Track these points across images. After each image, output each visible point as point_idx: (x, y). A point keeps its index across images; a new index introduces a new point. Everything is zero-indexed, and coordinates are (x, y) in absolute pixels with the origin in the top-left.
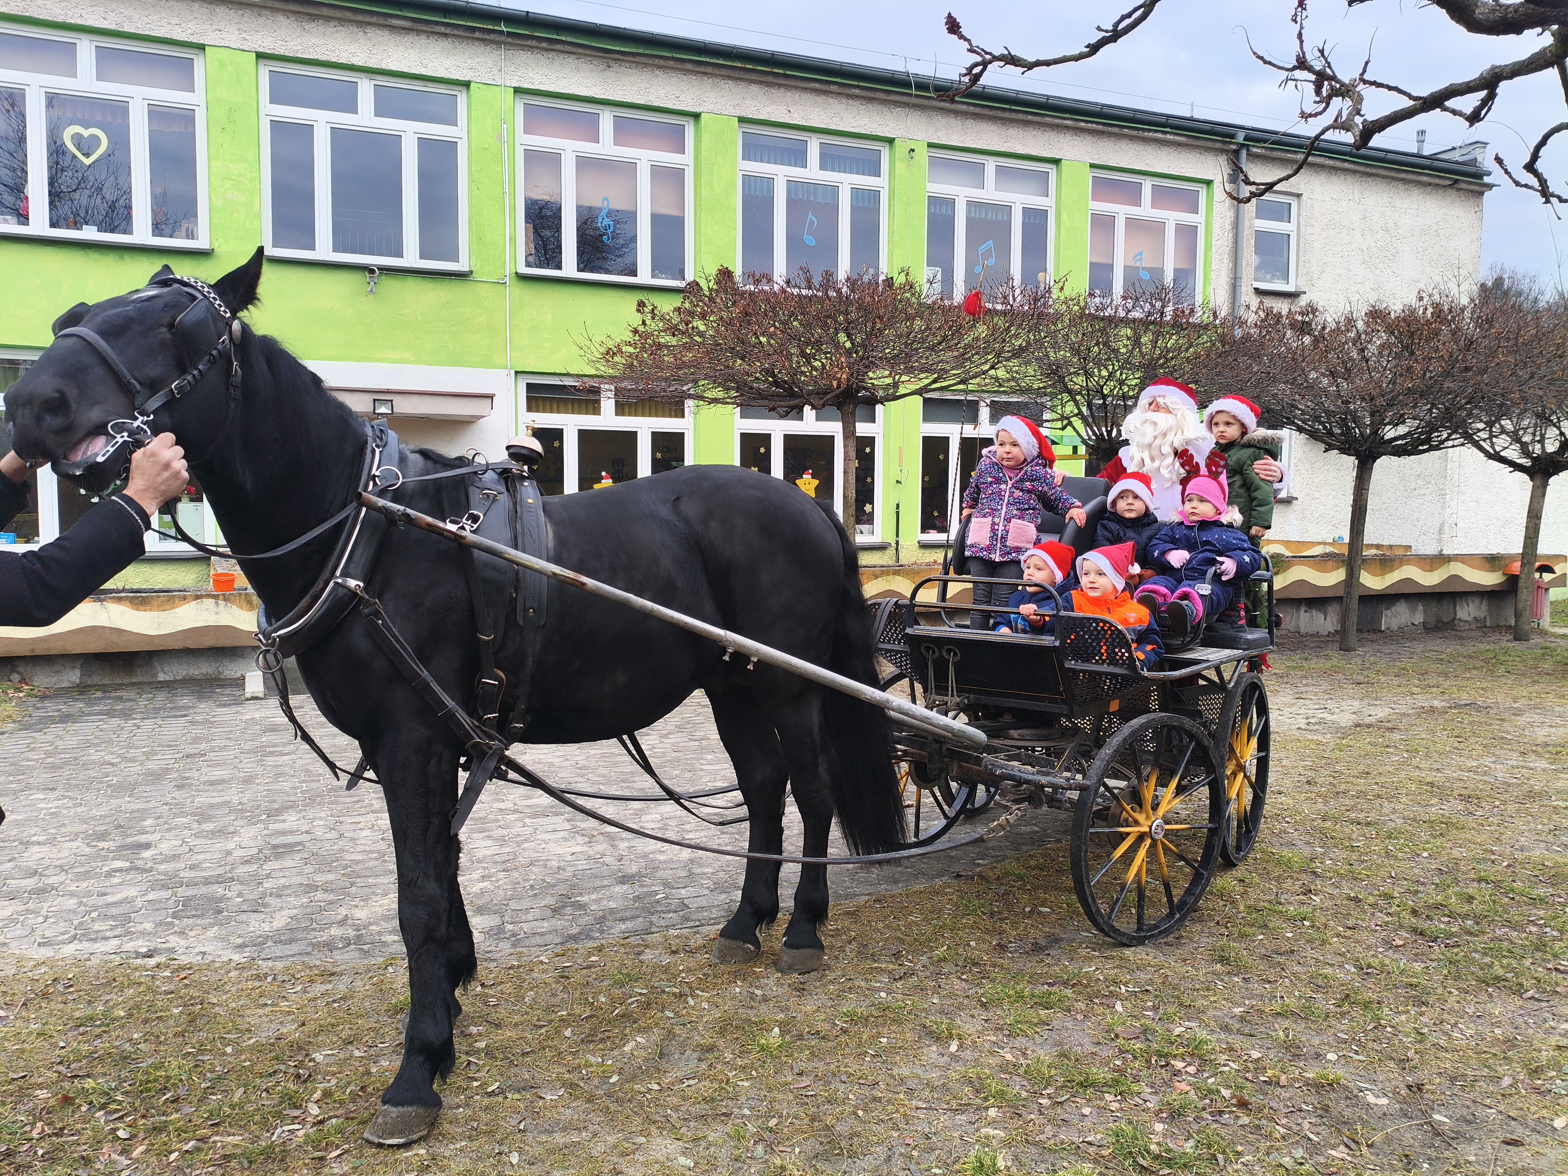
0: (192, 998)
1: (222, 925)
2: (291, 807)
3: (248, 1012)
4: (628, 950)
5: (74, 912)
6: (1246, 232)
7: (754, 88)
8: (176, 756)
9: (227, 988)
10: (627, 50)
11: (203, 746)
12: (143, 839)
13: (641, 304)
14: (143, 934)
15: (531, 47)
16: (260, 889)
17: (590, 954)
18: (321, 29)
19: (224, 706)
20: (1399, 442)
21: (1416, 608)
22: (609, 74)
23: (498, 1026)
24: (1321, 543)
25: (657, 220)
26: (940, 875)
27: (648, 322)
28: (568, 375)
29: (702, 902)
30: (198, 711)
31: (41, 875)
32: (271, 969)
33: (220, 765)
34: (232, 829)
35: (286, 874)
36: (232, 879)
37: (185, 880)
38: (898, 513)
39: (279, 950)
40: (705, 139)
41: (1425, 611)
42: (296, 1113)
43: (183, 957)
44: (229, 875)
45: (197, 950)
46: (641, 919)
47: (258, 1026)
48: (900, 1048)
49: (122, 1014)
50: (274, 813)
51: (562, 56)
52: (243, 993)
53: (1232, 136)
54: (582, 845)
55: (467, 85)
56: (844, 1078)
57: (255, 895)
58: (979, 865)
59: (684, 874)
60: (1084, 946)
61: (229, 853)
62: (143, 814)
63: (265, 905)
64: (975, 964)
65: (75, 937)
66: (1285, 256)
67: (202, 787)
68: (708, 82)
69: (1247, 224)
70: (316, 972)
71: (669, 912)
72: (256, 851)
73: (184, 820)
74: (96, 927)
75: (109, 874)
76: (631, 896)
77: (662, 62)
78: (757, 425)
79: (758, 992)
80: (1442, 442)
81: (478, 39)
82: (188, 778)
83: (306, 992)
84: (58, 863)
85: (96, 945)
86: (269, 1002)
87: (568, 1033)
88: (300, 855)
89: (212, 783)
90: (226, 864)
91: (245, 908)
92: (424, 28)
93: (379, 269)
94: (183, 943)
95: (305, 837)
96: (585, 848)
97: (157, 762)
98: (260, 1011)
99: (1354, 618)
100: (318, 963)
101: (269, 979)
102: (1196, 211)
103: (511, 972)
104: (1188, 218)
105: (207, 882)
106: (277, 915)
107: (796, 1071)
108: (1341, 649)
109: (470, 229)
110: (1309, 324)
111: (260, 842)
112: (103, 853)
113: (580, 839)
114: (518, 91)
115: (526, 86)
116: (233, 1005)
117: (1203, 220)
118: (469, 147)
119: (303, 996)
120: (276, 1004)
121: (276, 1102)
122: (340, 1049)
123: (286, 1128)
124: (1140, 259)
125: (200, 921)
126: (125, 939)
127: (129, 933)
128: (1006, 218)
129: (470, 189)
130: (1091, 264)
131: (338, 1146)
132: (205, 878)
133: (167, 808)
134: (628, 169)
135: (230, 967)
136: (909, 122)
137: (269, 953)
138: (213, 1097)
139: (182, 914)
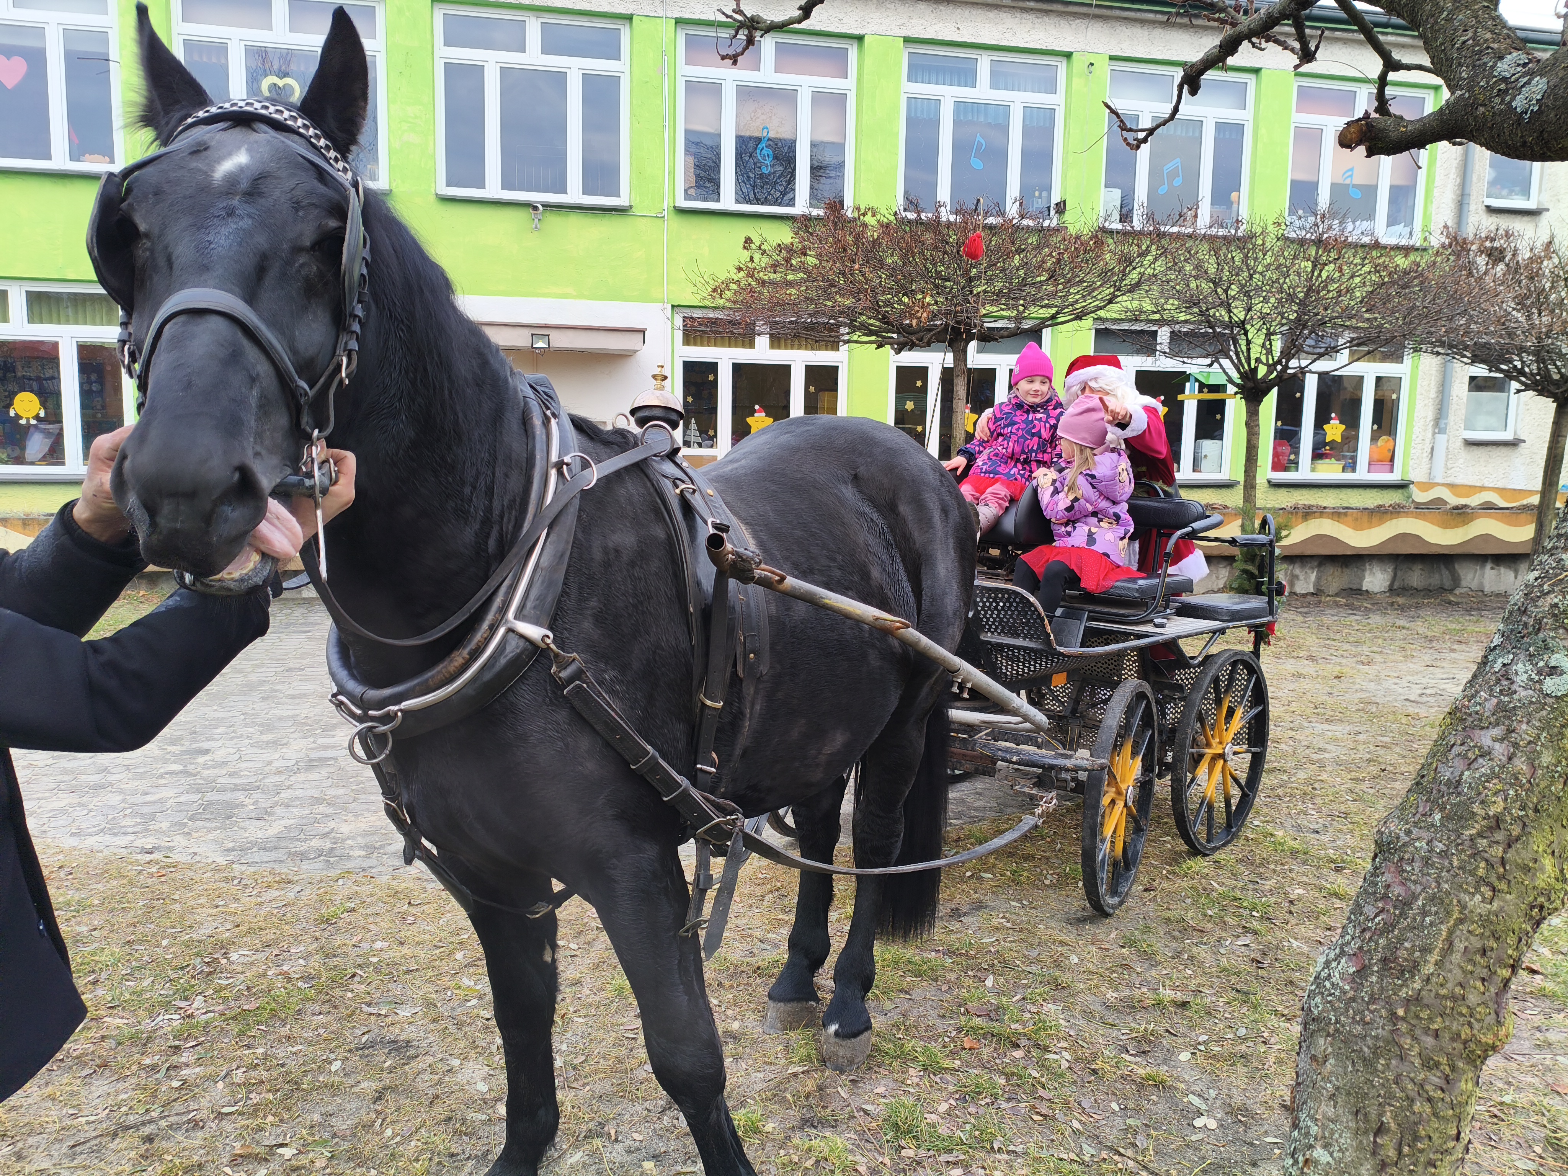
0: (161, 893)
1: (225, 829)
3: (199, 911)
5: (113, 807)
7: (922, 6)
8: (278, 670)
9: (195, 886)
11: (305, 662)
12: (205, 745)
13: (748, 241)
14: (157, 832)
16: (276, 799)
23: (402, 944)
25: (816, 147)
27: (757, 257)
31: (109, 772)
32: (242, 873)
33: (309, 680)
34: (285, 741)
35: (305, 786)
36: (258, 788)
37: (219, 786)
39: (259, 856)
40: (868, 62)
42: (183, 1004)
43: (176, 856)
44: (257, 784)
45: (191, 851)
47: (201, 924)
49: (96, 902)
52: (205, 893)
55: (629, 18)
57: (268, 804)
60: (1001, 916)
61: (270, 763)
62: (219, 722)
63: (270, 814)
65: (102, 831)
70: (277, 879)
72: (294, 762)
73: (250, 730)
74: (124, 823)
75: (161, 776)
82: (276, 691)
84: (126, 763)
85: (115, 839)
86: (222, 903)
89: (293, 697)
90: (261, 774)
91: (253, 815)
93: (543, 206)
94: (184, 843)
98: (211, 911)
100: (284, 870)
101: (236, 882)
105: (236, 788)
106: (274, 825)
109: (632, 163)
110: (1501, 250)
111: (302, 755)
112: (168, 756)
114: (679, 22)
115: (687, 16)
116: (189, 904)
118: (631, 81)
119: (254, 900)
120: (226, 905)
121: (171, 992)
122: (257, 951)
123: (167, 1017)
124: (1351, 176)
125: (208, 824)
126: (140, 835)
127: (147, 830)
128: (1197, 134)
129: (631, 123)
130: (1292, 181)
131: (196, 1038)
132: (236, 785)
133: (243, 717)
134: (789, 97)
135: (209, 868)
136: (1089, 34)
137: (249, 858)
138: (127, 983)
139: (199, 816)
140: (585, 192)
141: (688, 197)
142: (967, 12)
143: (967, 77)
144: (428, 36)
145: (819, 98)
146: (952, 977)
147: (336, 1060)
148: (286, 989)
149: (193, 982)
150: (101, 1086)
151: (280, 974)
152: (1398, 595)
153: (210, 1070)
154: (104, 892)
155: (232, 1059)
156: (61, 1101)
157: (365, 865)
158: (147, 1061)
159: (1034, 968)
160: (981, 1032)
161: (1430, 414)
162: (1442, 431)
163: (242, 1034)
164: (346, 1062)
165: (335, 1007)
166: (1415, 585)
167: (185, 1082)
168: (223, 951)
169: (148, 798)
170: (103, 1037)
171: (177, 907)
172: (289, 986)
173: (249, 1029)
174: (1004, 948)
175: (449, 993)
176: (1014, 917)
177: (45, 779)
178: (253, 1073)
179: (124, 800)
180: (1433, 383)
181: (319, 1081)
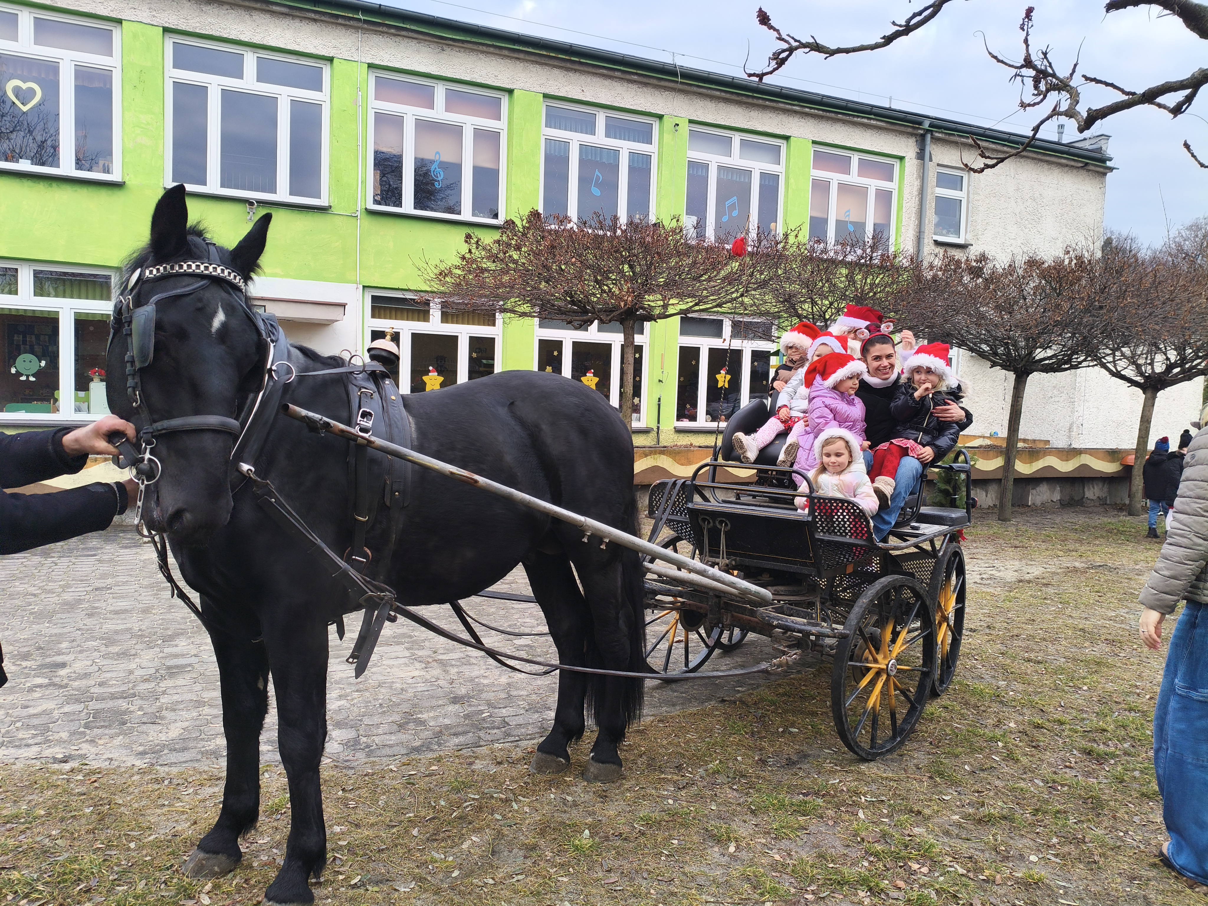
0: (101, 799)
1: (126, 734)
2: (182, 634)
3: (149, 811)
4: (462, 761)
6: (929, 197)
7: (556, 71)
8: (87, 589)
9: (131, 790)
10: (458, 38)
11: (109, 581)
12: (59, 659)
13: (468, 237)
14: (60, 742)
15: (383, 32)
16: (158, 704)
17: (431, 764)
18: (216, 11)
19: (126, 547)
20: (1047, 362)
21: (1055, 489)
22: (444, 56)
23: (357, 826)
24: (980, 437)
25: (478, 171)
26: (709, 699)
27: (473, 251)
28: (409, 290)
29: (520, 720)
30: (105, 551)
32: (168, 774)
33: (123, 597)
34: (133, 652)
35: (179, 691)
36: (134, 695)
37: (95, 695)
38: (659, 405)
39: (174, 757)
40: (517, 109)
41: (1061, 491)
43: (93, 763)
44: (132, 691)
45: (105, 757)
46: (471, 734)
47: (157, 824)
48: (689, 849)
49: (42, 812)
50: (168, 639)
51: (406, 40)
52: (144, 795)
53: (920, 123)
54: (420, 670)
55: (331, 60)
56: (645, 875)
57: (153, 709)
58: (739, 691)
59: (503, 696)
60: (828, 761)
61: (131, 672)
62: (59, 638)
63: (162, 718)
64: (743, 776)
66: (958, 216)
67: (108, 615)
68: (520, 65)
69: (929, 191)
70: (205, 777)
71: (493, 728)
72: (153, 671)
73: (94, 643)
74: (20, 736)
75: (31, 690)
76: (462, 714)
77: (485, 48)
78: (552, 334)
79: (569, 798)
80: (1080, 363)
81: (341, 24)
82: (97, 608)
83: (196, 794)
85: (21, 751)
86: (166, 803)
87: (415, 832)
88: (190, 675)
89: (117, 613)
90: (129, 682)
91: (145, 720)
92: (298, 14)
93: (257, 202)
94: (93, 750)
95: (194, 660)
96: (423, 673)
97: (72, 594)
98: (159, 811)
99: (1009, 495)
100: (206, 768)
101: (166, 782)
102: (891, 180)
103: (367, 778)
104: (885, 185)
105: (113, 697)
106: (172, 726)
107: (605, 868)
108: (999, 519)
109: (330, 173)
110: (981, 269)
111: (157, 663)
112: (26, 671)
113: (418, 665)
114: (371, 66)
115: (377, 62)
116: (136, 805)
117: (896, 187)
118: (331, 109)
124: (849, 216)
125: (107, 731)
126: (44, 746)
128: (748, 180)
129: (331, 142)
132: (111, 694)
133: (80, 633)
134: (457, 131)
135: (133, 772)
136: (675, 102)
137: (165, 759)
139: (94, 725)
140: (292, 193)
141: (376, 202)
142: (589, 79)
143: (589, 127)
144: (159, 58)
145: (479, 134)
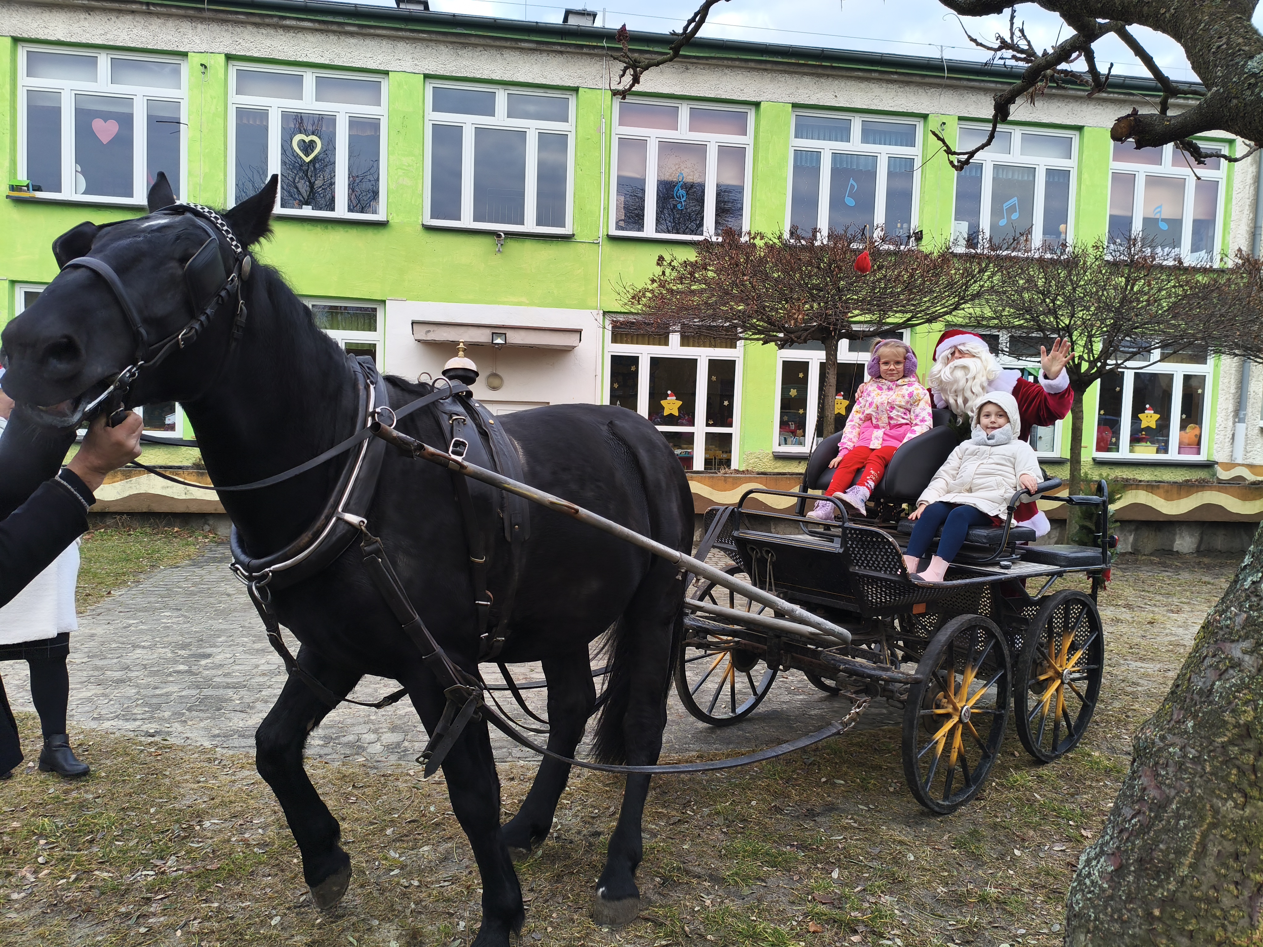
1: (214, 719)
3: (184, 785)
5: (129, 698)
7: (807, 79)
9: (184, 765)
10: (701, 55)
12: (209, 651)
13: (661, 259)
14: (160, 719)
18: (470, 54)
22: (687, 75)
25: (721, 190)
27: (667, 274)
31: (130, 670)
32: (222, 755)
36: (245, 686)
37: (214, 684)
40: (763, 122)
42: (159, 863)
43: (172, 739)
44: (245, 683)
45: (185, 736)
46: (504, 750)
47: (184, 796)
49: (103, 774)
52: (191, 770)
55: (576, 90)
57: (252, 700)
60: (850, 817)
61: (257, 666)
62: (221, 633)
63: (252, 708)
65: (117, 717)
68: (768, 77)
72: (276, 666)
73: (246, 639)
74: (135, 711)
75: (170, 675)
77: (730, 63)
78: (797, 355)
81: (586, 54)
84: (145, 662)
85: (126, 724)
86: (203, 779)
87: (389, 831)
91: (238, 708)
92: (545, 48)
93: (504, 234)
94: (180, 729)
101: (217, 762)
102: (1217, 168)
104: (1208, 174)
105: (227, 686)
106: (254, 717)
109: (574, 201)
112: (178, 659)
117: (1224, 176)
118: (576, 138)
119: (229, 778)
120: (206, 781)
121: (150, 852)
122: (226, 820)
123: (144, 873)
124: (1160, 212)
125: (202, 715)
126: (147, 721)
127: (152, 717)
128: (1031, 178)
129: (575, 170)
130: (1111, 217)
131: (165, 891)
132: (228, 684)
134: (700, 150)
135: (197, 750)
136: (942, 100)
137: (230, 743)
138: (117, 843)
139: (195, 708)
140: (539, 223)
141: (618, 228)
142: (843, 84)
143: (844, 134)
144: (421, 104)
145: (725, 151)
146: (803, 868)
147: (276, 915)
148: (244, 853)
149: (170, 844)
150: (83, 929)
151: (242, 840)
152: (1204, 556)
153: (172, 920)
154: (110, 766)
155: (191, 911)
156: (49, 940)
157: (322, 752)
158: (123, 909)
159: (875, 864)
160: (824, 917)
161: (1231, 407)
162: (1242, 420)
163: (202, 890)
164: (285, 919)
165: (283, 871)
166: (1219, 548)
167: (150, 929)
168: (198, 819)
169: (158, 692)
170: (91, 887)
171: (167, 781)
172: (247, 851)
173: (209, 886)
174: (850, 845)
175: (377, 863)
176: (861, 819)
177: (80, 673)
178: (206, 924)
179: (138, 693)
180: (1233, 381)
181: (259, 933)
